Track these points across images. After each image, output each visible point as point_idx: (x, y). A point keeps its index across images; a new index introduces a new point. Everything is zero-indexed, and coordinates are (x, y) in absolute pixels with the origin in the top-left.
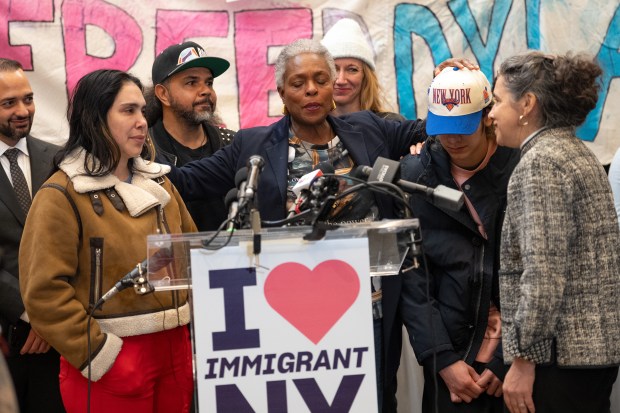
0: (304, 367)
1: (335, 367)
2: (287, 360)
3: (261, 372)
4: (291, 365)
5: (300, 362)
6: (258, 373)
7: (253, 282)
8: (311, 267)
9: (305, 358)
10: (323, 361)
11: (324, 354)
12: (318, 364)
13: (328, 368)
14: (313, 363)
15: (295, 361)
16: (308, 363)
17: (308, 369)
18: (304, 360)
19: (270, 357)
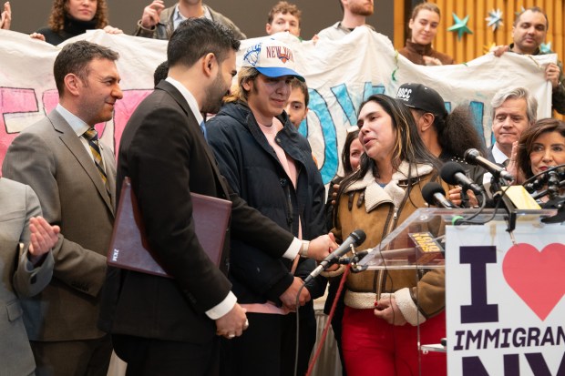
0: (533, 342)
1: (558, 343)
2: (520, 334)
3: (499, 345)
4: (523, 339)
5: (531, 338)
6: (496, 346)
7: (493, 260)
8: (540, 248)
9: (534, 333)
10: (548, 337)
11: (549, 330)
12: (545, 340)
13: (553, 344)
14: (541, 338)
15: (526, 336)
16: (536, 338)
17: (537, 344)
18: (532, 335)
19: (507, 331)
